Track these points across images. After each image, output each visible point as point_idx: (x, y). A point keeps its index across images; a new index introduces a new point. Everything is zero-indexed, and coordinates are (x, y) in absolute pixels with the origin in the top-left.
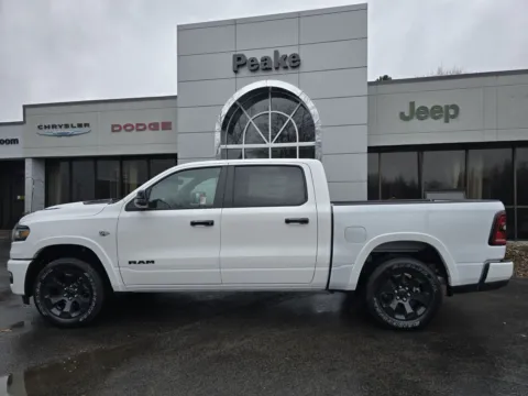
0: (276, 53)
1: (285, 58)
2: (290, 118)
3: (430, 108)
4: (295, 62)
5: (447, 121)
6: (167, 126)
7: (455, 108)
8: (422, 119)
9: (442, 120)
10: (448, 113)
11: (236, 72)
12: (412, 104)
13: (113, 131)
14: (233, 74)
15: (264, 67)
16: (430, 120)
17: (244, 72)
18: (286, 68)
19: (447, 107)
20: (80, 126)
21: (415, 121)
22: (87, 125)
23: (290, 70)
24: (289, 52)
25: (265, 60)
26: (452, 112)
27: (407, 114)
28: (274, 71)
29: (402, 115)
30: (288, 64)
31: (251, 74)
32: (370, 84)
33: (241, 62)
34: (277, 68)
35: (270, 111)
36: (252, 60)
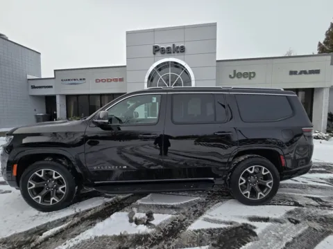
1: (178, 47)
2: (179, 76)
3: (243, 73)
4: (182, 49)
5: (250, 79)
6: (121, 80)
7: (254, 73)
8: (238, 78)
9: (248, 78)
10: (250, 75)
11: (154, 54)
12: (235, 71)
13: (96, 82)
14: (153, 55)
15: (167, 51)
16: (243, 78)
17: (159, 54)
18: (178, 52)
19: (250, 73)
20: (81, 79)
21: (236, 79)
22: (84, 79)
23: (180, 54)
24: (180, 45)
25: (168, 48)
26: (252, 75)
27: (232, 76)
28: (172, 54)
29: (230, 76)
30: (179, 50)
31: (161, 55)
32: (218, 61)
33: (157, 49)
34: (174, 52)
35: (170, 73)
36: (162, 48)
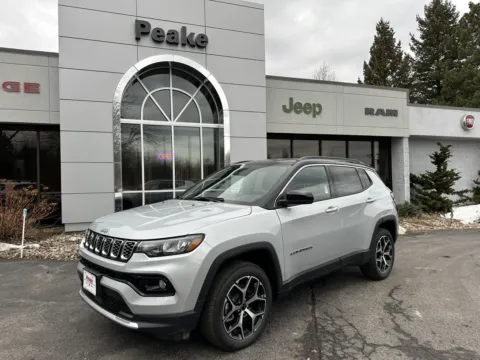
0: (184, 29)
1: (192, 35)
2: (192, 97)
3: (303, 104)
5: (314, 116)
7: (319, 106)
8: (298, 113)
9: (311, 115)
10: (314, 110)
11: (138, 39)
12: (291, 100)
14: (134, 42)
16: (303, 114)
17: (146, 41)
18: (192, 45)
19: (314, 105)
21: (293, 113)
23: (196, 50)
24: (198, 31)
25: (172, 33)
26: (317, 109)
27: (288, 107)
28: (179, 47)
29: (284, 107)
31: (154, 45)
32: (268, 77)
33: (144, 30)
34: (183, 45)
35: (171, 88)
36: (158, 30)
